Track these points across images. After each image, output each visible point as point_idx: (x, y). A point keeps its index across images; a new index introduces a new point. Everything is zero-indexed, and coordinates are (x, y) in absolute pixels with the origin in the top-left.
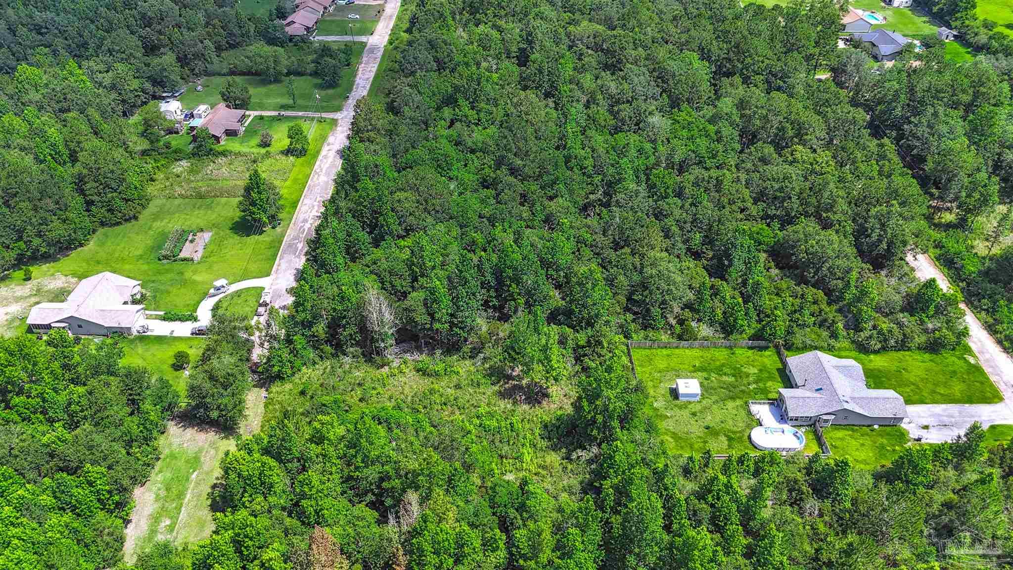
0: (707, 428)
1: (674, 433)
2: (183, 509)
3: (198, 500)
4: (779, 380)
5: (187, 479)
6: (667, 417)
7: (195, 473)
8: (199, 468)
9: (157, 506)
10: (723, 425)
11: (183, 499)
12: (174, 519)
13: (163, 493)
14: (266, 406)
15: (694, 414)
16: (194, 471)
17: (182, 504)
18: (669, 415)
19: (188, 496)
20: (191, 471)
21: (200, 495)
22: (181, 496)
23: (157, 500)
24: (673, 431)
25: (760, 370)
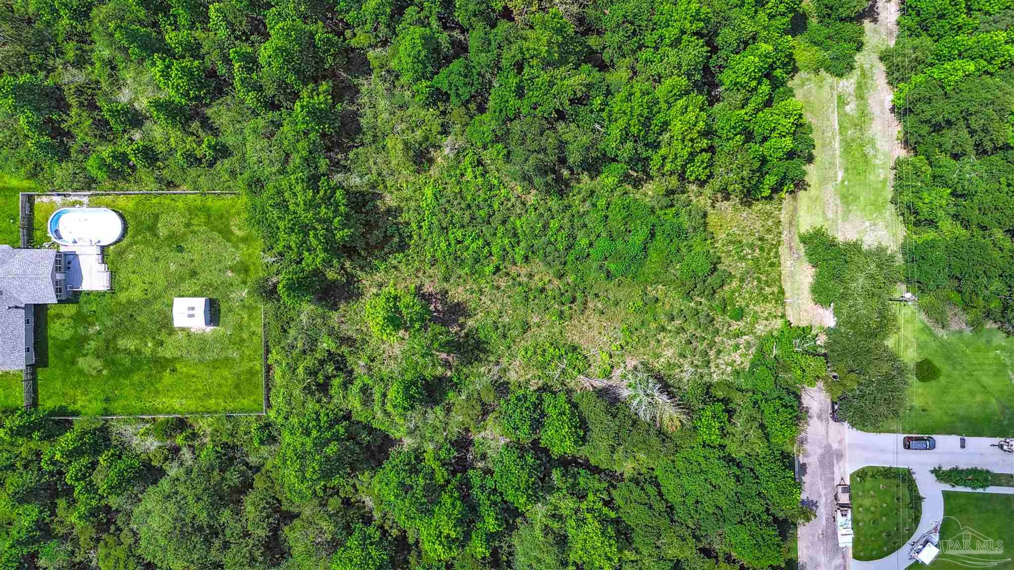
0: (180, 249)
1: (228, 240)
2: (837, 127)
3: (823, 139)
4: (50, 342)
5: (846, 169)
6: (232, 269)
7: (839, 179)
8: (839, 187)
9: (869, 134)
10: (157, 254)
11: (841, 140)
12: (843, 115)
13: (868, 149)
14: (782, 292)
15: (194, 274)
16: (843, 182)
17: (841, 133)
18: (229, 274)
19: (837, 145)
20: (846, 183)
21: (823, 146)
22: (847, 146)
23: (872, 142)
24: (228, 244)
25: (73, 363)
